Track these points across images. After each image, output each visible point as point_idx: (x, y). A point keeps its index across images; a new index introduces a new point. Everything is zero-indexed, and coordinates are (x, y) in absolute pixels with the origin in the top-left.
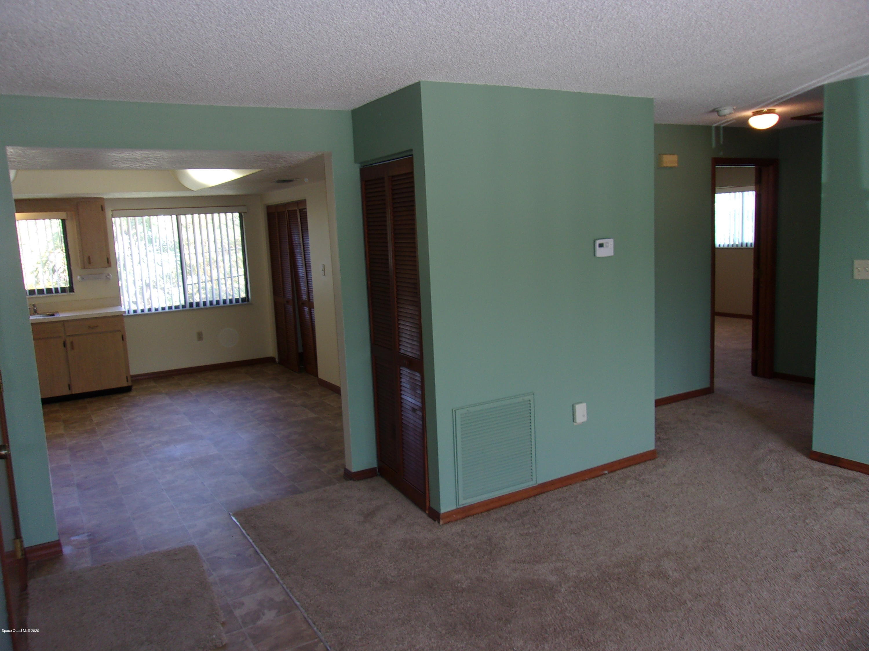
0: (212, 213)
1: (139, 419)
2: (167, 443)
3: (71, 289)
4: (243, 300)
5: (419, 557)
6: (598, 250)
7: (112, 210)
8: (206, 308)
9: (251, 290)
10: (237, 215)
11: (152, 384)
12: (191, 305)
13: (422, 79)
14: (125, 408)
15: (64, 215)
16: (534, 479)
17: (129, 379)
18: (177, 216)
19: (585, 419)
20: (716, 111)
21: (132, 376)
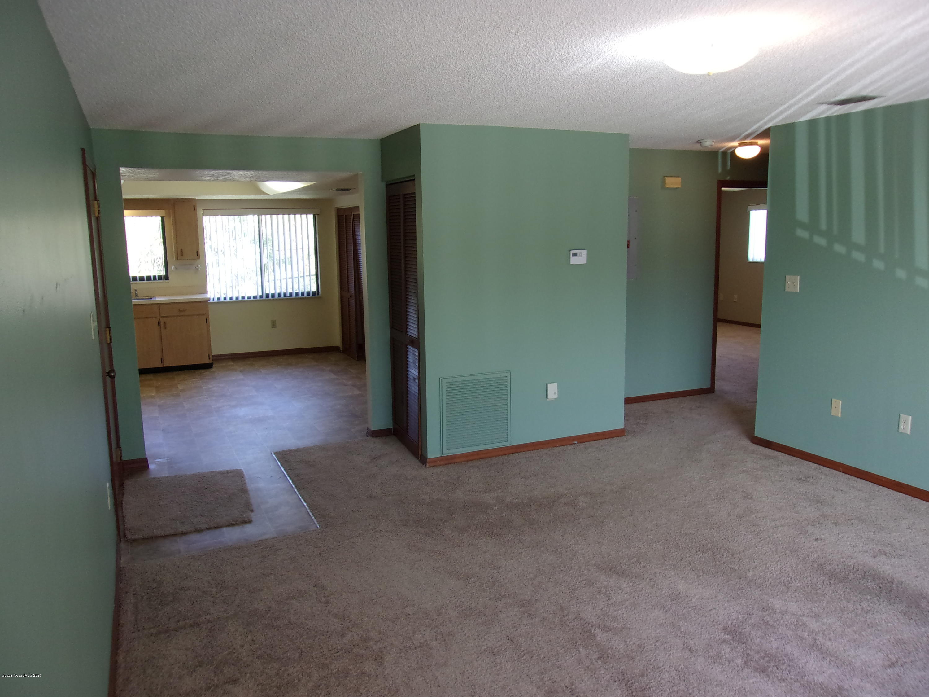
0: (289, 214)
1: (215, 388)
2: (235, 407)
3: (167, 277)
4: (314, 293)
5: (401, 485)
6: (572, 258)
7: (203, 210)
8: (280, 299)
9: (321, 285)
10: (311, 217)
11: (231, 363)
12: (267, 295)
13: (422, 122)
14: (205, 380)
15: (163, 212)
16: (509, 440)
17: (211, 356)
18: (258, 215)
19: (556, 396)
20: (698, 142)
21: (213, 356)
